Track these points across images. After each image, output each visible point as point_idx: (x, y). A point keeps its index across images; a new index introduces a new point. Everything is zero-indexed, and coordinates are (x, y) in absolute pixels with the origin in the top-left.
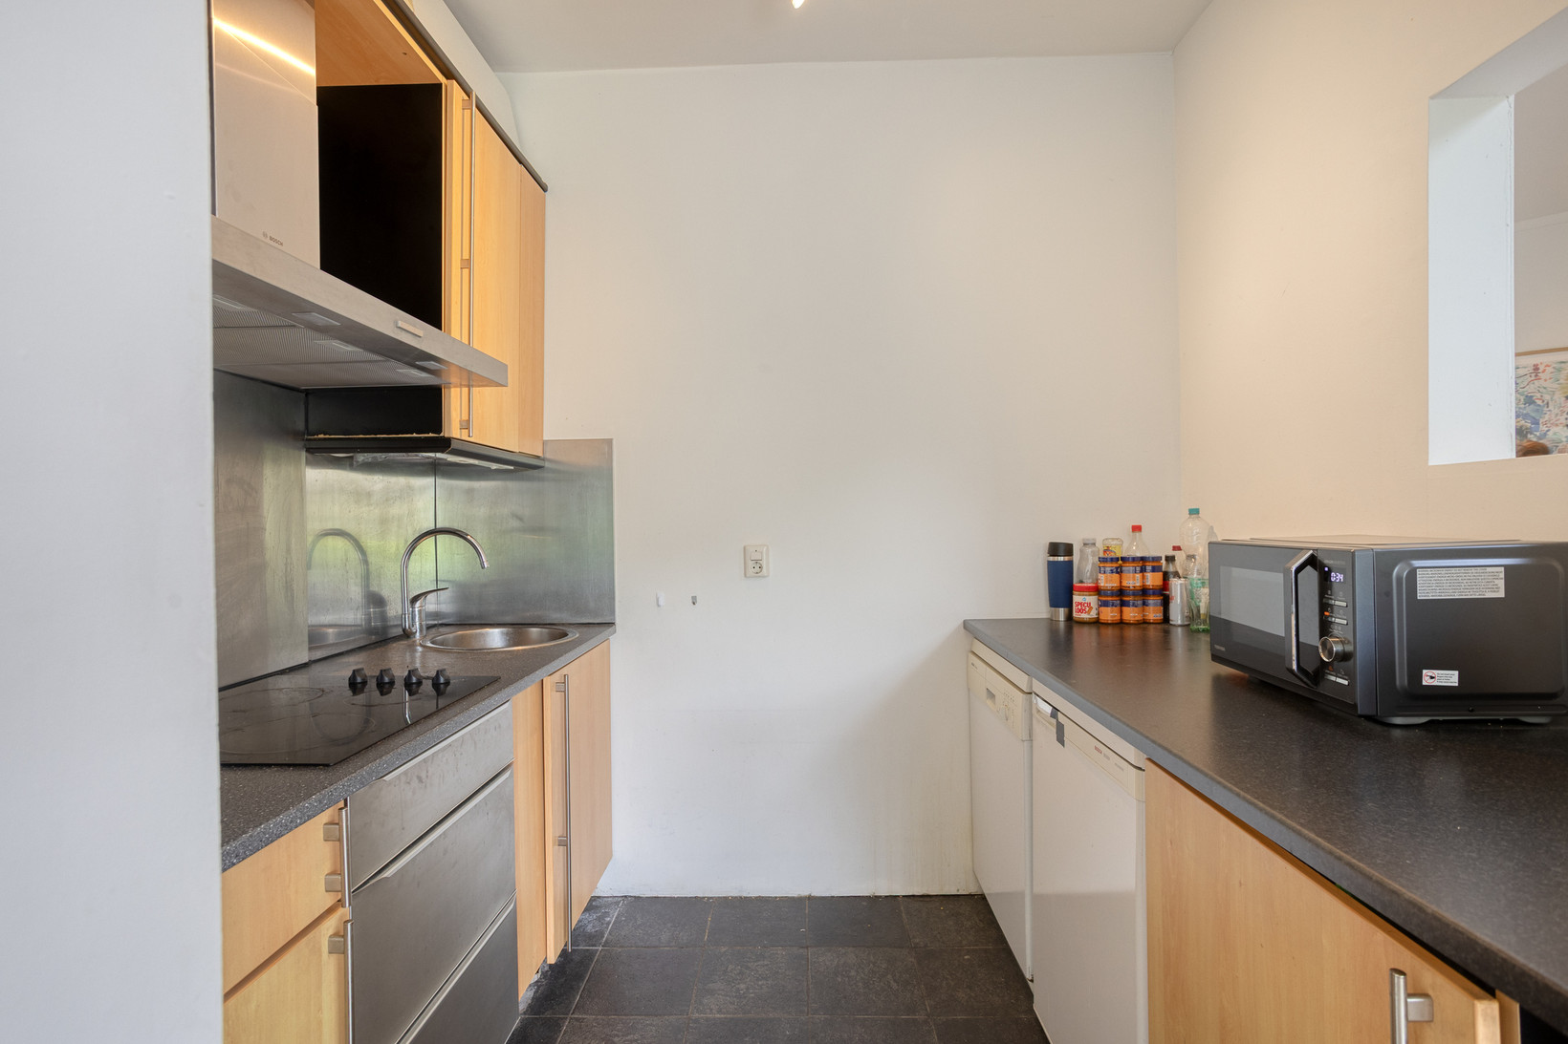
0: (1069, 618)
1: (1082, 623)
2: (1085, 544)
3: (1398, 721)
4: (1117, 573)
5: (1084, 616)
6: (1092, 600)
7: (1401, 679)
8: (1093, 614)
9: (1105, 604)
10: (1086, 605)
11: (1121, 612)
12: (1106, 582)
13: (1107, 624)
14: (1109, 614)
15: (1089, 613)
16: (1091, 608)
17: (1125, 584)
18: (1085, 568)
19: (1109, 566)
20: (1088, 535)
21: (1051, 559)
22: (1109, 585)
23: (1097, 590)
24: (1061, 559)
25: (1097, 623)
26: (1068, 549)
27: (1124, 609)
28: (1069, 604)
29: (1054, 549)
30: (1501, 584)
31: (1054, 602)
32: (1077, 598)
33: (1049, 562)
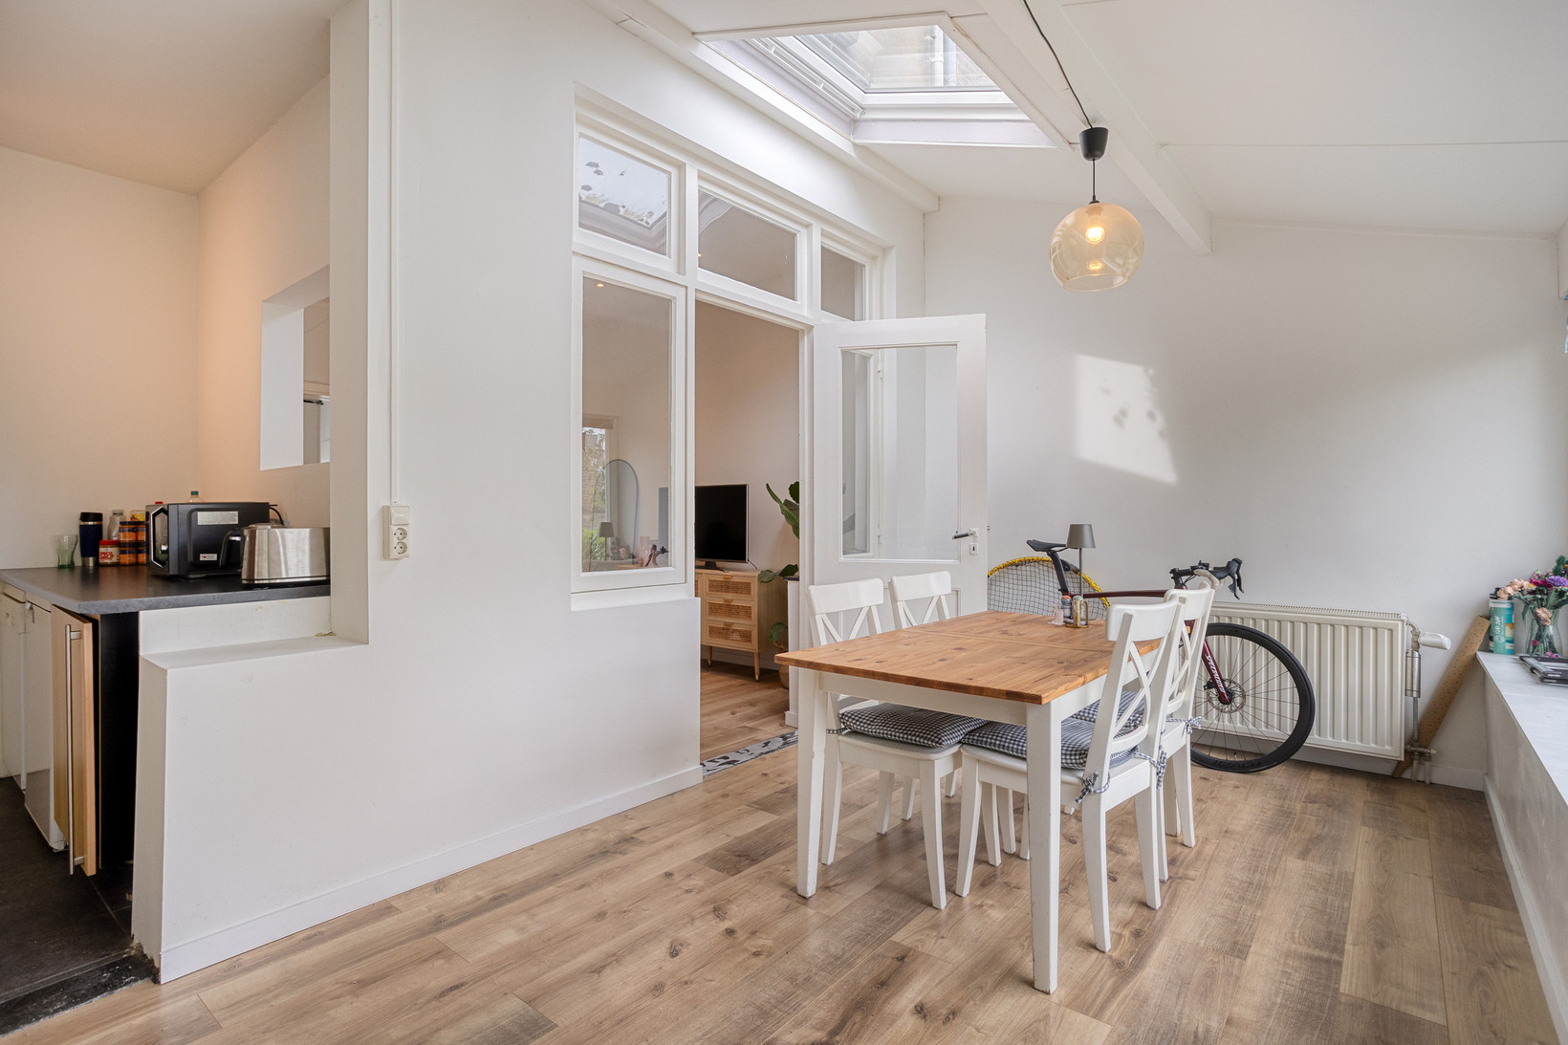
0: (97, 564)
1: (106, 565)
2: (114, 514)
3: (192, 576)
4: (133, 531)
5: (106, 561)
6: (114, 550)
7: (190, 558)
8: (115, 560)
9: (123, 552)
10: (109, 554)
11: (137, 557)
12: (125, 537)
13: (125, 565)
14: (127, 559)
15: (111, 559)
16: (112, 556)
17: (139, 539)
18: (112, 531)
19: (127, 528)
20: (117, 508)
21: (82, 523)
22: (127, 540)
23: (118, 544)
24: (90, 523)
25: (117, 565)
26: (98, 517)
27: (140, 555)
28: (96, 554)
29: (85, 516)
30: (237, 518)
31: (85, 554)
32: (102, 550)
33: (81, 526)
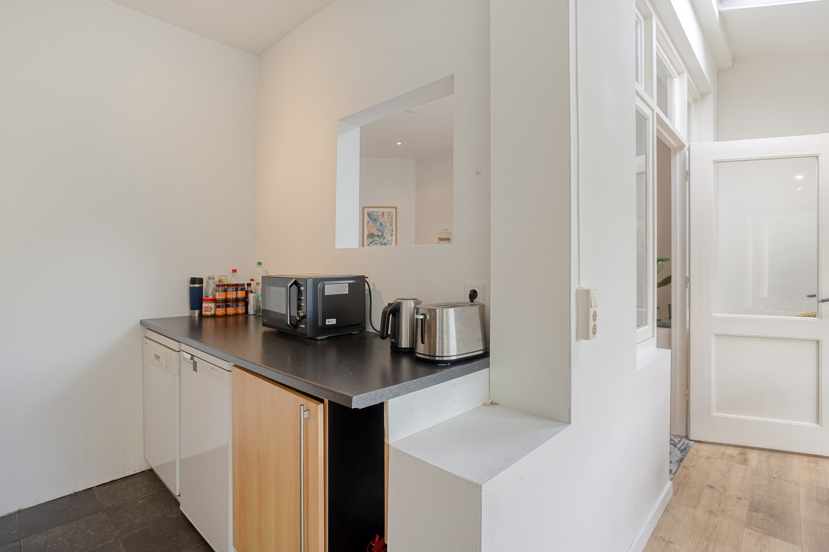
0: (201, 315)
1: (207, 317)
2: (209, 278)
3: (319, 338)
4: (225, 291)
5: (208, 313)
6: (212, 305)
7: (320, 323)
8: (213, 312)
9: (218, 307)
10: (209, 308)
11: (226, 310)
12: (219, 296)
13: (219, 316)
14: (220, 311)
15: (210, 311)
16: (211, 309)
17: (228, 297)
18: (209, 290)
19: (221, 289)
20: (211, 274)
21: (192, 286)
22: (221, 298)
23: (214, 300)
24: (197, 285)
25: (214, 316)
26: (201, 281)
27: (228, 309)
28: (200, 308)
29: (193, 281)
30: (347, 289)
31: (193, 307)
32: (204, 305)
33: (191, 288)
